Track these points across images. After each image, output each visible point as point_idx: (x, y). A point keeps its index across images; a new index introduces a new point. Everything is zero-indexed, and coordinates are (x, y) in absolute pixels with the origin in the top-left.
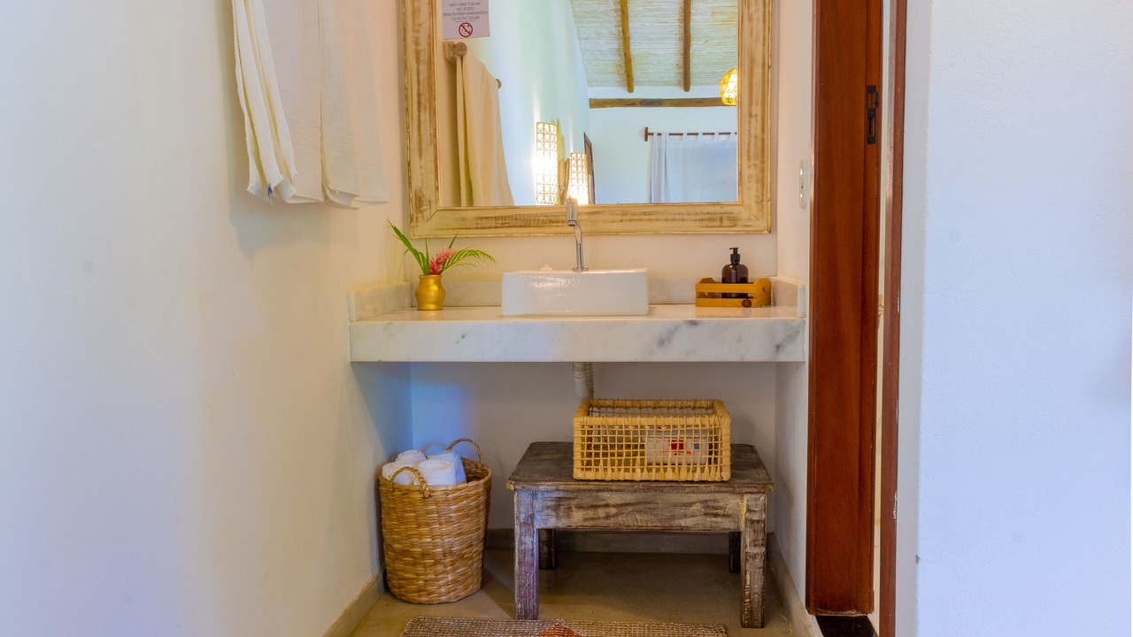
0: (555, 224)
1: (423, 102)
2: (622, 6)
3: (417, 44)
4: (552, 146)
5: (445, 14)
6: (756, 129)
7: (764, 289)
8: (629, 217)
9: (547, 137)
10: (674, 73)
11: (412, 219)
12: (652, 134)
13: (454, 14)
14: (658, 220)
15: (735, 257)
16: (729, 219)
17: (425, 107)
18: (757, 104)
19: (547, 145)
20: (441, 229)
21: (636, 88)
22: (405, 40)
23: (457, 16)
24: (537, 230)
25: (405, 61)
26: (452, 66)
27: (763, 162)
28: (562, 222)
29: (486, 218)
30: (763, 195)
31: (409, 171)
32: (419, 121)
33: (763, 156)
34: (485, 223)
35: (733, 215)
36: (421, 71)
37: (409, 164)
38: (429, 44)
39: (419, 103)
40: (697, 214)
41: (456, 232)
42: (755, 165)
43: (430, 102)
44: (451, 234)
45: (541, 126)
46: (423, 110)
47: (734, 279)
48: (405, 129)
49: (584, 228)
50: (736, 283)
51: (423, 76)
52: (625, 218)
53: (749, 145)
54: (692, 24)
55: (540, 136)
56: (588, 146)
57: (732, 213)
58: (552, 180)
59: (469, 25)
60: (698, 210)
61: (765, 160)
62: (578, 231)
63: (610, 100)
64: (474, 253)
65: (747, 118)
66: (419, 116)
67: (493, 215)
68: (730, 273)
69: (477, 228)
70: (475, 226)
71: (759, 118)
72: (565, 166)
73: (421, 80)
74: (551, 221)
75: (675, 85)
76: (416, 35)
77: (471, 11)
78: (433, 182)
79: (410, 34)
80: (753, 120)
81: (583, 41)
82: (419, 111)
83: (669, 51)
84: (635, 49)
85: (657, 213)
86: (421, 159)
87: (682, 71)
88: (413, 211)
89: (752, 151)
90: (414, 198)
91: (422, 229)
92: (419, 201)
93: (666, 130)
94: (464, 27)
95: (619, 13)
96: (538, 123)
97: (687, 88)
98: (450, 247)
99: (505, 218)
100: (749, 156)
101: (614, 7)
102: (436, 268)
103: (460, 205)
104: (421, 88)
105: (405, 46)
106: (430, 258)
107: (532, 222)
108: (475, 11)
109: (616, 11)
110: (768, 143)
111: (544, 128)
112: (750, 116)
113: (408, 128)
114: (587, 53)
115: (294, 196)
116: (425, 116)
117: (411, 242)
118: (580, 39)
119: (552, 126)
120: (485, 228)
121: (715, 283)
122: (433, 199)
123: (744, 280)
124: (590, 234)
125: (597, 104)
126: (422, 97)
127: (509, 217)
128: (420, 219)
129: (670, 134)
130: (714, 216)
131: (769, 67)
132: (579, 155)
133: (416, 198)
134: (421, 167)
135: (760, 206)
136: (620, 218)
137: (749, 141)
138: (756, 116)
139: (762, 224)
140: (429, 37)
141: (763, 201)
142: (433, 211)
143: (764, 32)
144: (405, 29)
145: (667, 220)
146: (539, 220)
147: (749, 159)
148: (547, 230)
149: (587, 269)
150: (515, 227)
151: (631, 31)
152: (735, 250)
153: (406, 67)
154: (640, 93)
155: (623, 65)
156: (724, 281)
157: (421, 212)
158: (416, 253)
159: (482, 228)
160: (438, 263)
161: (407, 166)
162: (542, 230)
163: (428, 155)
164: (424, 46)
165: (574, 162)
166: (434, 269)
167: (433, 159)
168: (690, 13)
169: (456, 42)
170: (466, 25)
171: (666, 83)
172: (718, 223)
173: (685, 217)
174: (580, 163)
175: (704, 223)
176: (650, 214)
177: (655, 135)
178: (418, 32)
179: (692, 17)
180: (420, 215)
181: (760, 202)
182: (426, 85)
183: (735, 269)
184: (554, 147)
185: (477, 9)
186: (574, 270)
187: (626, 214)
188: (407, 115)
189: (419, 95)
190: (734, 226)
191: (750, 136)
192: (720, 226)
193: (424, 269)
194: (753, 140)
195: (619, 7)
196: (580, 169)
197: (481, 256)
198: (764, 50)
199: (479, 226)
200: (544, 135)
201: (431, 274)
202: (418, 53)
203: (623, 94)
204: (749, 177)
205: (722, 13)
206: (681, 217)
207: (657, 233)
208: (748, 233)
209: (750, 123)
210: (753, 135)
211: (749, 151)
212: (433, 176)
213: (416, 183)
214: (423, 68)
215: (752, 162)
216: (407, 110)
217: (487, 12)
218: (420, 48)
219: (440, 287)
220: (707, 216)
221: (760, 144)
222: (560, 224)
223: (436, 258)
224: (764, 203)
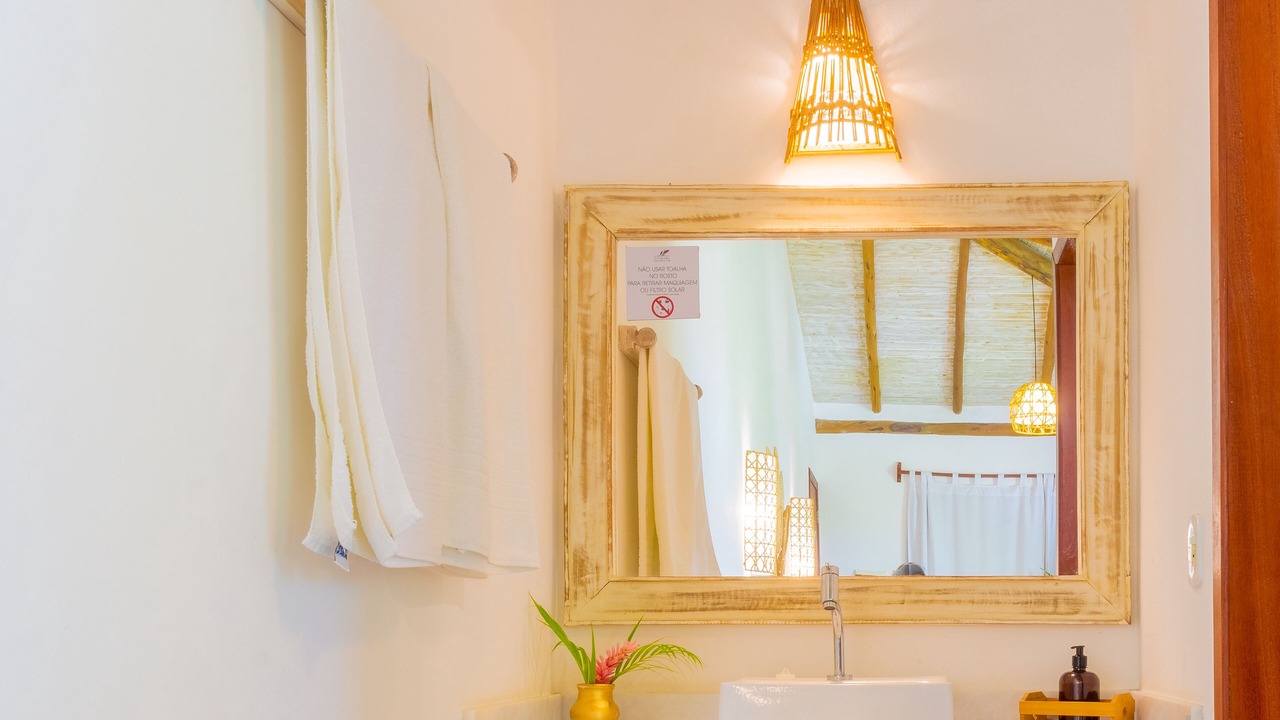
0: (798, 606)
1: (591, 413)
2: (866, 291)
3: (585, 325)
4: (770, 487)
5: (630, 283)
6: (1107, 467)
7: (1125, 711)
8: (913, 597)
9: (762, 473)
10: (939, 384)
11: (567, 594)
12: (907, 472)
13: (645, 283)
14: (959, 602)
15: (1080, 661)
16: (1068, 602)
17: (595, 421)
18: (1108, 430)
19: (761, 486)
20: (615, 611)
21: (884, 406)
22: (566, 318)
23: (649, 287)
24: (770, 614)
25: (565, 351)
26: (632, 363)
27: (1118, 517)
28: (810, 603)
29: (688, 594)
30: (1118, 567)
31: (566, 519)
32: (584, 442)
33: (1118, 509)
34: (685, 602)
35: (1073, 597)
36: (590, 366)
37: (566, 509)
38: (605, 327)
39: (585, 415)
40: (1019, 594)
41: (639, 616)
42: (1106, 521)
43: (602, 414)
44: (632, 619)
45: (752, 456)
46: (590, 425)
47: (1077, 697)
48: (562, 455)
49: (846, 613)
50: (1082, 699)
51: (593, 375)
52: (907, 597)
53: (1097, 492)
54: (967, 319)
55: (751, 472)
56: (814, 489)
57: (1072, 593)
58: (768, 537)
59: (669, 300)
60: (1021, 587)
61: (1122, 514)
62: (837, 617)
63: (846, 422)
64: (667, 650)
65: (1093, 451)
66: (584, 435)
67: (700, 591)
68: (1072, 686)
69: (673, 611)
70: (670, 607)
71: (1112, 451)
72: (785, 515)
73: (590, 379)
74: (791, 601)
75: (940, 403)
76: (584, 311)
77: (672, 280)
78: (604, 538)
79: (574, 311)
80: (1103, 454)
81: (809, 338)
82: (585, 427)
83: (934, 355)
84: (883, 351)
85: (956, 591)
86: (585, 502)
87: (950, 383)
88: (570, 583)
89: (1102, 499)
90: (572, 561)
91: (584, 610)
92: (580, 566)
93: (927, 467)
94: (659, 303)
95: (862, 301)
96: (748, 453)
97: (957, 408)
98: (629, 640)
99: (719, 595)
100: (1097, 507)
101: (854, 292)
102: (606, 672)
103: (637, 575)
104: (589, 392)
105: (566, 328)
106: (597, 658)
107: (761, 603)
108: (677, 279)
109: (857, 297)
110: (1125, 489)
111: (757, 461)
112: (1099, 448)
113: (566, 453)
114: (814, 354)
115: (396, 556)
116: (594, 436)
117: (564, 629)
118: (804, 334)
119: (769, 458)
120: (686, 611)
121: (1046, 699)
122: (603, 563)
123: (1093, 697)
124: (854, 622)
125: (826, 427)
126: (591, 406)
127: (724, 593)
128: (581, 595)
129: (934, 474)
130: (1045, 598)
131: (1126, 378)
132: (803, 501)
133: (575, 561)
134: (585, 514)
135: (1115, 583)
136: (901, 597)
137: (1097, 485)
138: (1107, 448)
139: (1118, 611)
140: (605, 316)
141: (1118, 575)
142: (603, 581)
143: (1118, 327)
144: (566, 302)
145: (973, 602)
146: (772, 600)
147: (1097, 513)
148: (784, 614)
149: (851, 677)
150: (734, 609)
151: (879, 327)
152: (1080, 649)
153: (566, 359)
154: (889, 413)
155: (867, 373)
156: (1065, 696)
157: (582, 583)
158: (574, 649)
159: (681, 611)
160: (609, 666)
161: (563, 512)
162: (777, 614)
163: (598, 494)
164: (595, 329)
165: (794, 511)
166: (602, 675)
167: (604, 500)
168: (964, 303)
169: (640, 325)
170: (663, 300)
171: (927, 401)
172: (1051, 608)
173: (1001, 598)
174: (803, 512)
175: (1030, 607)
176: (946, 592)
177: (912, 474)
178: (587, 307)
179: (967, 310)
180: (580, 589)
181: (1114, 578)
182: (598, 388)
183: (1080, 679)
184: (772, 488)
185: (681, 276)
186: (829, 678)
187: (909, 592)
188: (566, 433)
189: (586, 402)
190: (1076, 613)
191: (1097, 477)
192: (1054, 613)
193: (586, 674)
194: (1102, 483)
195: (862, 292)
196: (803, 521)
197: (678, 655)
198: (1117, 352)
199: (676, 607)
200: (757, 469)
201: (597, 682)
202: (585, 340)
203: (866, 414)
204: (1097, 539)
205: (1009, 305)
206: (995, 598)
207: (957, 623)
208: (1096, 623)
209: (1097, 458)
210: (1102, 477)
211: (1096, 500)
212: (604, 527)
213: (576, 539)
214: (594, 362)
215: (1102, 517)
216: (566, 425)
217: (696, 282)
218: (589, 332)
219: (611, 703)
220: (1033, 598)
221: (1113, 490)
222: (804, 606)
223: (606, 657)
224: (1120, 578)
